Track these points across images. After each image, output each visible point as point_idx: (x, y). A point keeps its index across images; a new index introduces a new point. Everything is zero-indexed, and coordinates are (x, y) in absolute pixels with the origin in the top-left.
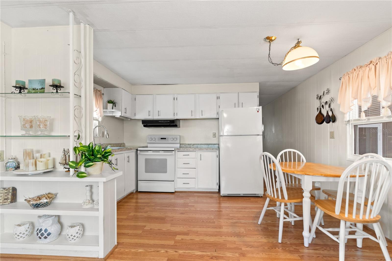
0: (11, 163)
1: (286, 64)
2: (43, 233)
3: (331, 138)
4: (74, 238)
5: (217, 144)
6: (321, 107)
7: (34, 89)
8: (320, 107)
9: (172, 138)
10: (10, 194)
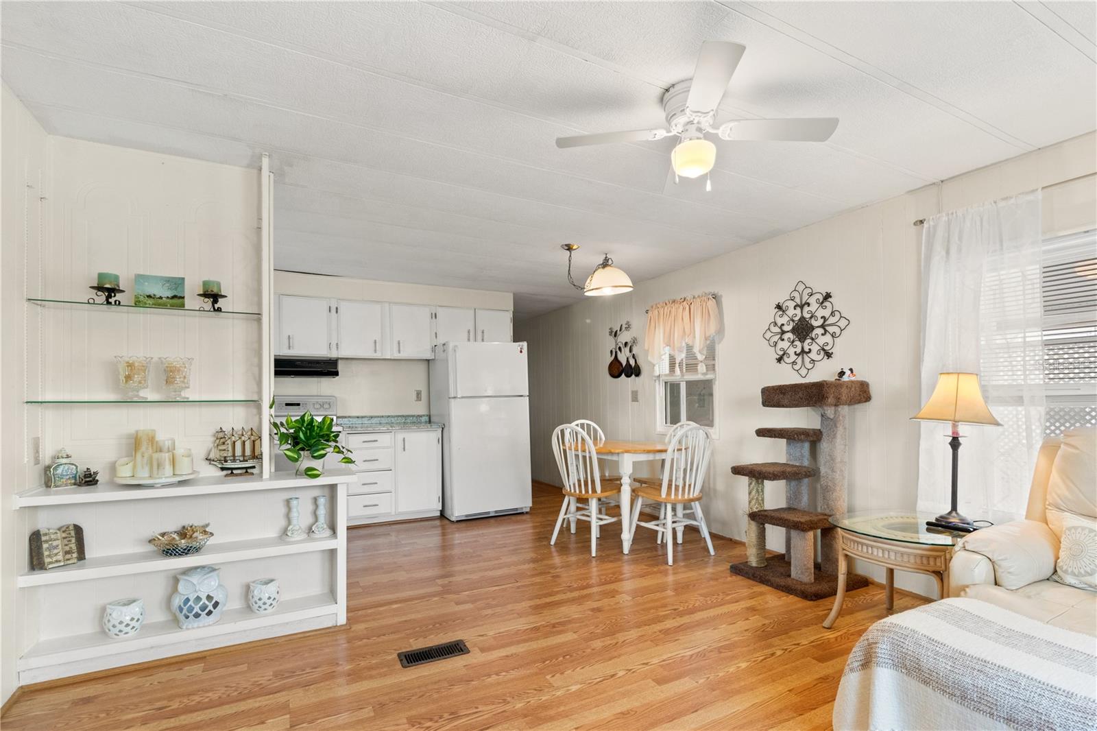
0: (66, 467)
1: (593, 289)
2: (190, 606)
3: (633, 401)
4: (273, 602)
5: (424, 416)
6: (618, 350)
7: (149, 296)
8: (616, 349)
9: (317, 402)
10: (73, 540)
